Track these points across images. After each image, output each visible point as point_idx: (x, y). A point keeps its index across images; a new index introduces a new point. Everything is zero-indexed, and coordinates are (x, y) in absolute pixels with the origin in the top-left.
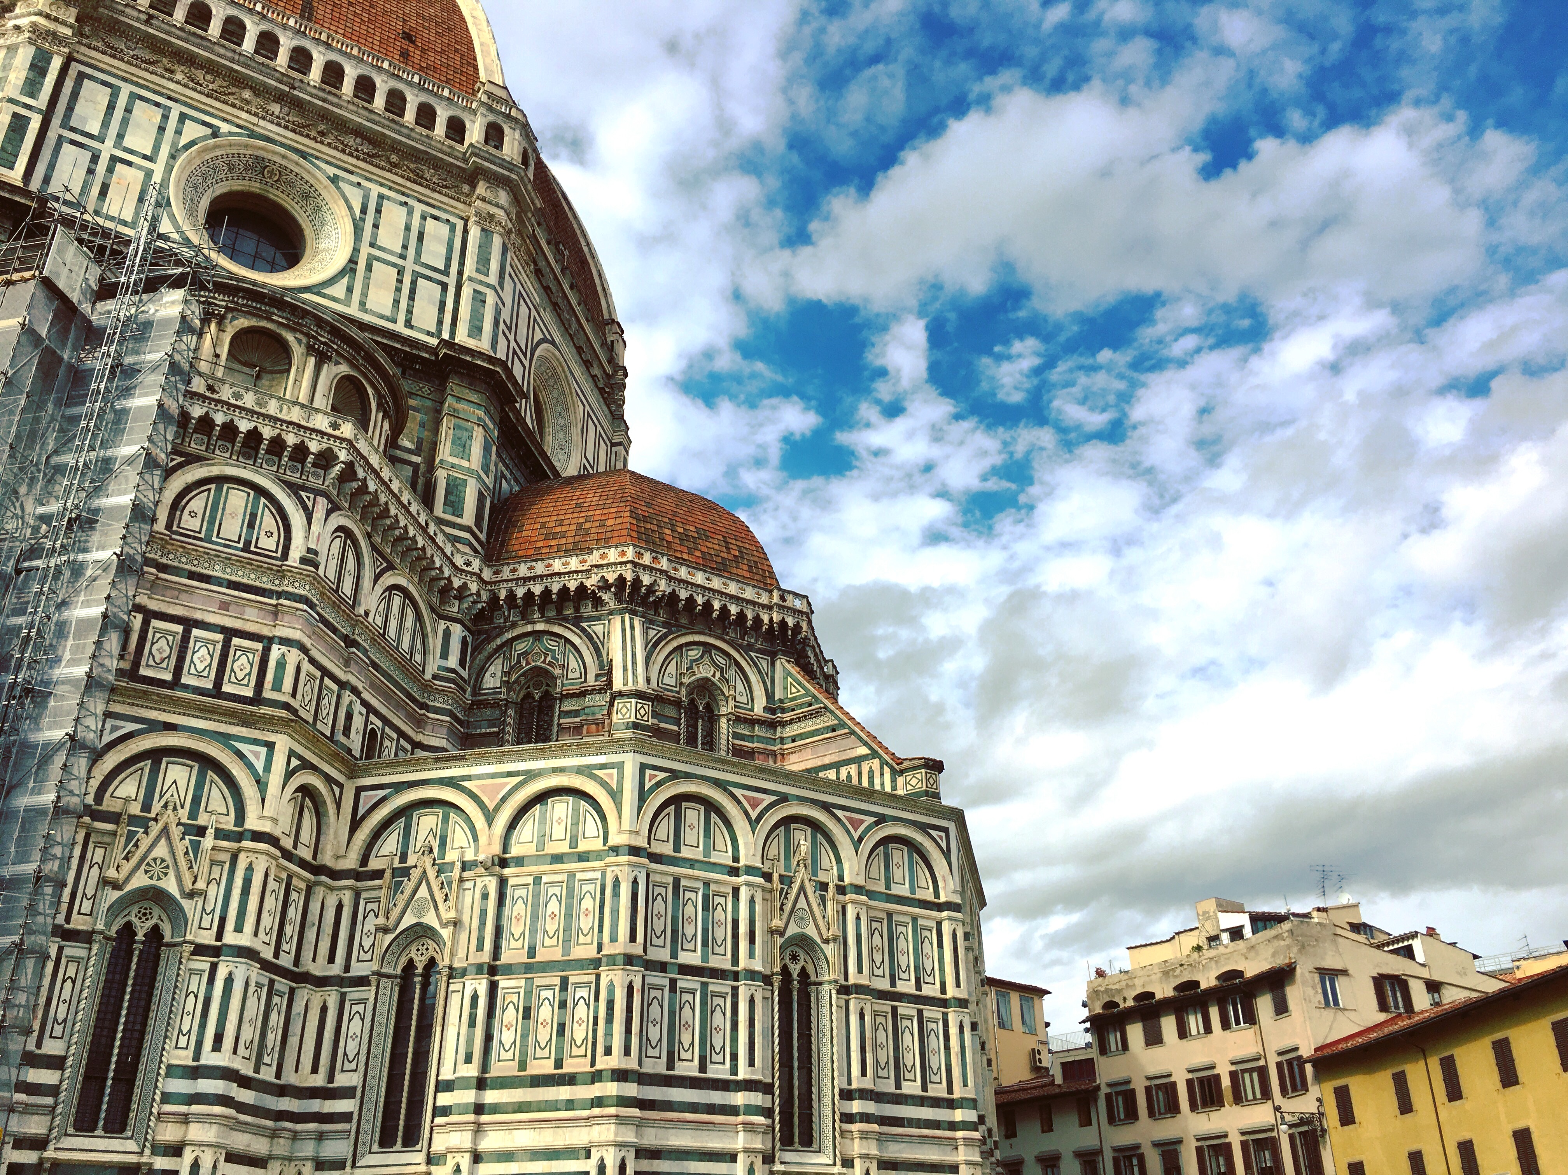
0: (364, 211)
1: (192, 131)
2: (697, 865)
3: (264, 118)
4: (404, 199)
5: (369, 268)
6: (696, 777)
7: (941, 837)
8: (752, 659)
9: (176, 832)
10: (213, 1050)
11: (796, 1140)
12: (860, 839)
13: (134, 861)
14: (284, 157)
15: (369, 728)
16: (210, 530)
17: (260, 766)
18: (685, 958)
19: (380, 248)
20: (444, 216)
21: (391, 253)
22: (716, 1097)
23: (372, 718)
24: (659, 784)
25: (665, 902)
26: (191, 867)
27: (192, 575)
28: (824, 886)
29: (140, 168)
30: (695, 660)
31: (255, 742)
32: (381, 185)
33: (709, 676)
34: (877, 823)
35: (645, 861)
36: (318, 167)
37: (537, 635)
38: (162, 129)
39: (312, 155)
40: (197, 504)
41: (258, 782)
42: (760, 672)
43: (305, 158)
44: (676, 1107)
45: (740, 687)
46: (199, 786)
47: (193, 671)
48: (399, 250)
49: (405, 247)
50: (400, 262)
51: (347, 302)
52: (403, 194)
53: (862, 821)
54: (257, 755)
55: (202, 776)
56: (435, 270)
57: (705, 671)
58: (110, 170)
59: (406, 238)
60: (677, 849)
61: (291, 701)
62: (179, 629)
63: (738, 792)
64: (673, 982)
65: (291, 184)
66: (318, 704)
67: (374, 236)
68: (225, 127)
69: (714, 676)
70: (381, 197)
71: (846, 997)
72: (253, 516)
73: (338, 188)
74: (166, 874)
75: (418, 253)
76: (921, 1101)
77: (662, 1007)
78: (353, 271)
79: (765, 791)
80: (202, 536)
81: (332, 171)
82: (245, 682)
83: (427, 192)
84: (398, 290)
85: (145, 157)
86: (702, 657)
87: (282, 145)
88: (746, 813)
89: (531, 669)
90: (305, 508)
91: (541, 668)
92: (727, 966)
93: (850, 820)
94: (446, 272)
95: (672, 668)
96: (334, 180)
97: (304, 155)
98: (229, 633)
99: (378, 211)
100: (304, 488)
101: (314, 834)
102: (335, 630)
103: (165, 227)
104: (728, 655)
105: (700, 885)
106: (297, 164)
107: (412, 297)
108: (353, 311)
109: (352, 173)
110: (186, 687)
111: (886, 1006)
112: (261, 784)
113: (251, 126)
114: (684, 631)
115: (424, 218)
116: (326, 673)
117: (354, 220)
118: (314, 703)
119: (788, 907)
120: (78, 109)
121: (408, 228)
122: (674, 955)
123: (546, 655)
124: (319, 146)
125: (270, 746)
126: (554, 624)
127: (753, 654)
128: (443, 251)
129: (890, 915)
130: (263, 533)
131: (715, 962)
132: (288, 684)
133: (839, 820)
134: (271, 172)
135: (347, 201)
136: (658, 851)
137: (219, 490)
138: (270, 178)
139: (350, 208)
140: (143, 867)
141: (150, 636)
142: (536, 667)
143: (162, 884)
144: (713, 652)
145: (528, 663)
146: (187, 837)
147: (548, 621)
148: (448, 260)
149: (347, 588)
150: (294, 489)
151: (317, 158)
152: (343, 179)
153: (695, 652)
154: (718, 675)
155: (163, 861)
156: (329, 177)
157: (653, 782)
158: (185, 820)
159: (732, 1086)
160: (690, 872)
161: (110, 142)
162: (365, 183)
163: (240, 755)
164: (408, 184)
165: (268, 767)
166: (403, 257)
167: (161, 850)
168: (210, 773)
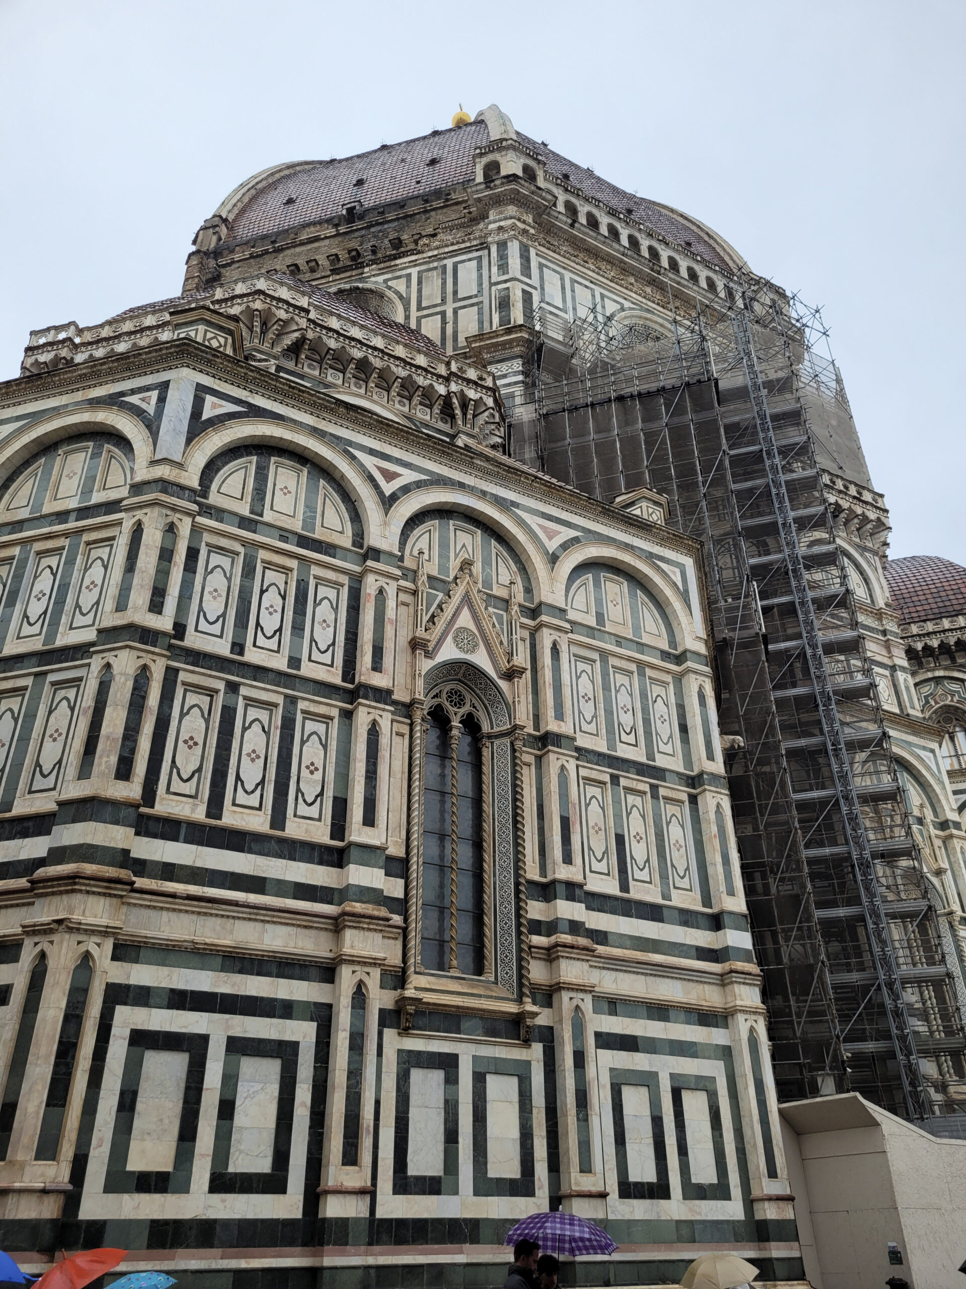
1: (610, 306)
14: (662, 325)
17: (934, 768)
37: (938, 680)
38: (594, 305)
68: (627, 304)
87: (659, 317)
89: (941, 707)
91: (950, 706)
113: (639, 303)
123: (953, 696)
126: (953, 670)
130: (855, 585)
142: (945, 705)
145: (936, 703)
147: (946, 668)
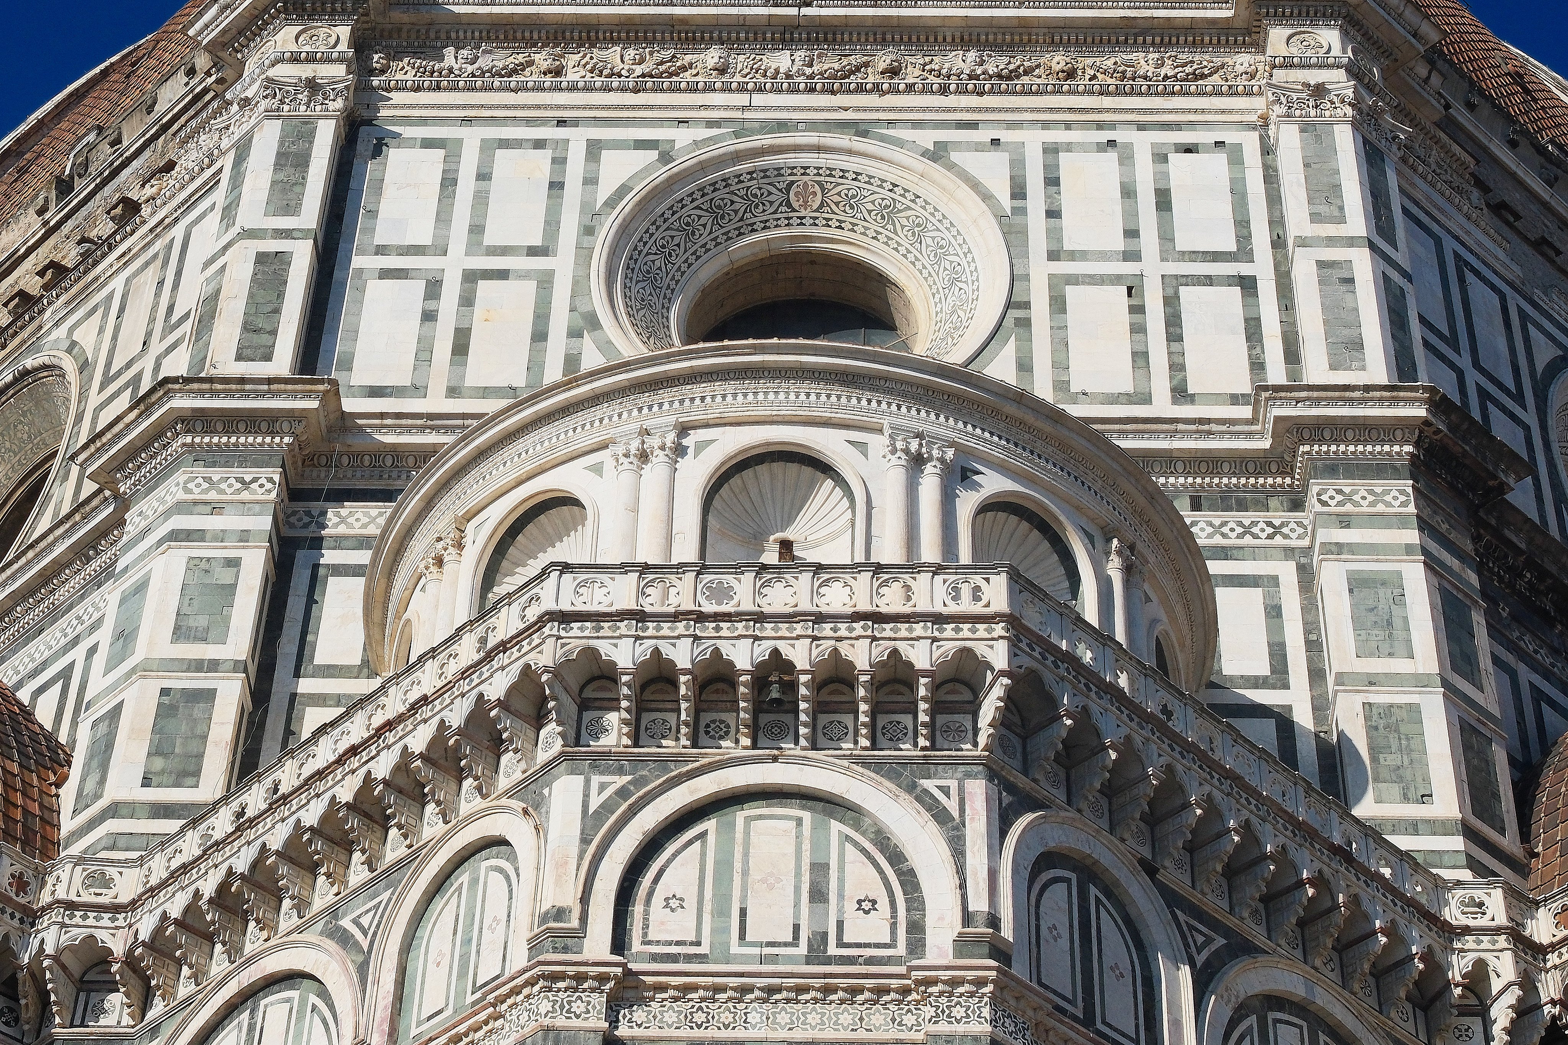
0: (1019, 192)
1: (619, 166)
3: (760, 90)
4: (1101, 135)
5: (1058, 304)
14: (820, 148)
19: (1073, 256)
20: (1205, 137)
21: (1103, 256)
29: (525, 275)
32: (1042, 126)
36: (899, 143)
38: (556, 186)
43: (864, 134)
48: (1119, 243)
49: (1132, 233)
50: (1129, 268)
52: (1099, 126)
56: (1216, 257)
58: (467, 301)
59: (1131, 214)
65: (850, 201)
67: (1054, 235)
68: (683, 137)
70: (1049, 150)
73: (951, 167)
75: (1166, 236)
78: (1025, 324)
81: (927, 138)
83: (1155, 102)
84: (1138, 329)
85: (532, 251)
87: (813, 126)
94: (1244, 252)
96: (937, 153)
97: (860, 129)
99: (1051, 182)
106: (850, 152)
107: (1174, 334)
109: (973, 125)
113: (738, 114)
115: (1160, 159)
117: (1000, 218)
120: (386, 208)
121: (1128, 192)
124: (890, 100)
128: (1225, 210)
134: (805, 195)
135: (975, 185)
138: (805, 205)
139: (987, 197)
148: (1242, 225)
151: (890, 123)
152: (958, 145)
156: (925, 154)
161: (457, 248)
162: (1005, 136)
164: (1106, 102)
166: (1131, 256)
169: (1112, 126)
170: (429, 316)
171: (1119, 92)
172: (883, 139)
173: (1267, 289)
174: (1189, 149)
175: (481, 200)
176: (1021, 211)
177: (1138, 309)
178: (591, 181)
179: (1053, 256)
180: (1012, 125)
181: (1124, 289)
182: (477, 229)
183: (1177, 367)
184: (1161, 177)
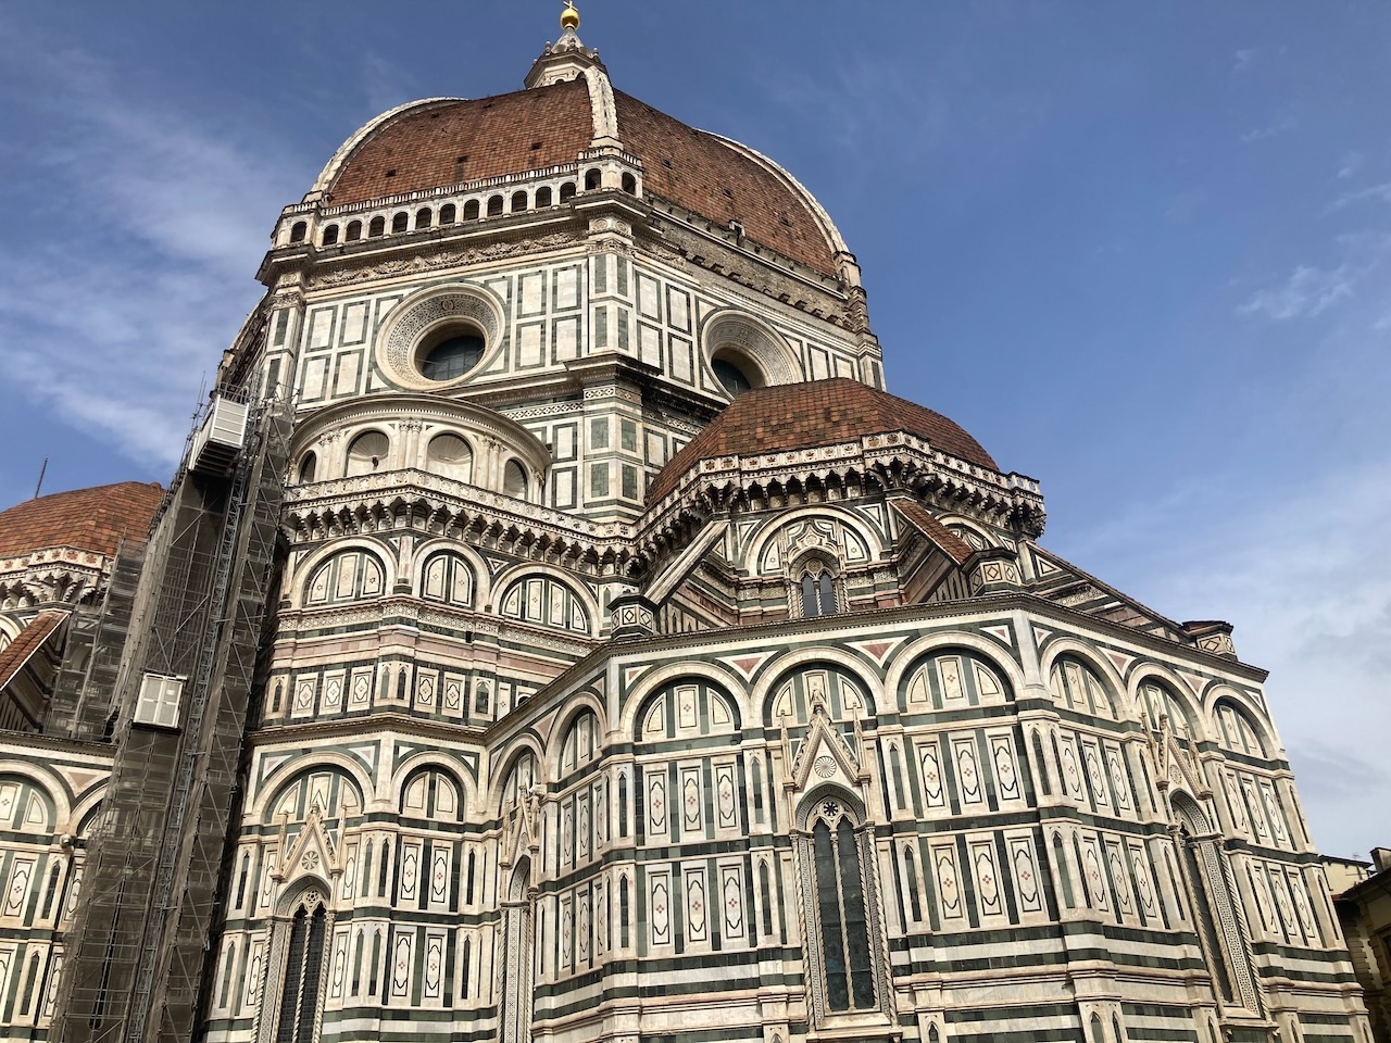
0: (509, 296)
1: (386, 306)
2: (694, 744)
3: (430, 271)
4: (538, 269)
5: (519, 334)
6: (680, 659)
7: (1002, 632)
8: (859, 513)
9: (319, 828)
10: (353, 995)
11: (852, 1002)
12: (887, 665)
13: (293, 858)
14: (449, 289)
15: (518, 698)
16: (331, 594)
17: (370, 762)
18: (687, 839)
19: (525, 316)
20: (571, 264)
21: (534, 315)
22: (735, 972)
23: (520, 688)
24: (640, 679)
25: (663, 789)
26: (332, 853)
27: (322, 632)
28: (849, 726)
29: (355, 352)
30: (797, 537)
31: (367, 744)
32: (520, 268)
33: (815, 546)
34: (907, 642)
35: (630, 756)
36: (472, 283)
38: (366, 318)
39: (467, 277)
40: (322, 578)
41: (370, 775)
42: (870, 522)
44: (689, 989)
45: (851, 543)
46: (335, 789)
47: (328, 703)
48: (539, 309)
49: (544, 305)
50: (542, 318)
51: (506, 370)
52: (537, 265)
53: (887, 646)
54: (368, 754)
55: (336, 781)
56: (570, 309)
57: (811, 542)
58: (338, 364)
59: (544, 297)
60: (671, 733)
61: (399, 703)
62: (315, 675)
63: (728, 660)
64: (676, 866)
65: (462, 305)
66: (440, 696)
67: (520, 309)
68: (405, 292)
69: (820, 544)
70: (521, 277)
71: (891, 838)
72: (361, 571)
73: (489, 289)
74: (316, 863)
75: (555, 304)
76: (1011, 935)
77: (667, 892)
78: (508, 344)
79: (760, 650)
80: (326, 601)
81: (482, 280)
82: (364, 699)
83: (556, 253)
84: (543, 340)
85: (358, 343)
86: (804, 530)
87: (446, 281)
88: (740, 678)
90: (394, 550)
92: (737, 835)
93: (872, 649)
94: (579, 306)
95: (773, 553)
96: (485, 285)
97: (462, 280)
98: (349, 665)
99: (520, 289)
100: (391, 534)
101: (456, 800)
102: (450, 633)
103: (377, 383)
104: (833, 519)
105: (699, 762)
107: (554, 341)
108: (512, 374)
109: (497, 272)
110: (323, 717)
111: (949, 837)
112: (372, 775)
114: (778, 514)
115: (555, 274)
116: (443, 669)
118: (435, 697)
119: (804, 761)
120: (314, 335)
121: (544, 289)
122: (676, 838)
124: (472, 267)
125: (377, 743)
127: (859, 508)
128: (574, 291)
129: (943, 735)
130: (368, 581)
131: (721, 835)
132: (393, 690)
133: (855, 652)
134: (447, 304)
135: (497, 295)
136: (649, 742)
137: (336, 563)
138: (449, 308)
139: (499, 299)
140: (301, 861)
141: (297, 688)
143: (313, 872)
144: (816, 521)
146: (329, 831)
148: (579, 296)
149: (461, 594)
150: (383, 538)
151: (471, 276)
152: (491, 281)
153: (797, 529)
154: (825, 541)
155: (314, 853)
156: (482, 285)
157: (634, 678)
158: (326, 818)
159: (753, 958)
160: (686, 753)
161: (335, 345)
162: (507, 274)
163: (356, 757)
164: (540, 256)
165: (376, 762)
166: (543, 313)
167: (312, 846)
168: (341, 777)
169: (540, 265)
170: (326, 371)
171: (545, 251)
172: (468, 282)
173: (584, 318)
174: (565, 269)
175: (343, 326)
176: (509, 302)
177: (543, 333)
178: (377, 314)
179: (519, 317)
180: (509, 270)
181: (539, 326)
182: (342, 337)
183: (554, 351)
184: (555, 281)
